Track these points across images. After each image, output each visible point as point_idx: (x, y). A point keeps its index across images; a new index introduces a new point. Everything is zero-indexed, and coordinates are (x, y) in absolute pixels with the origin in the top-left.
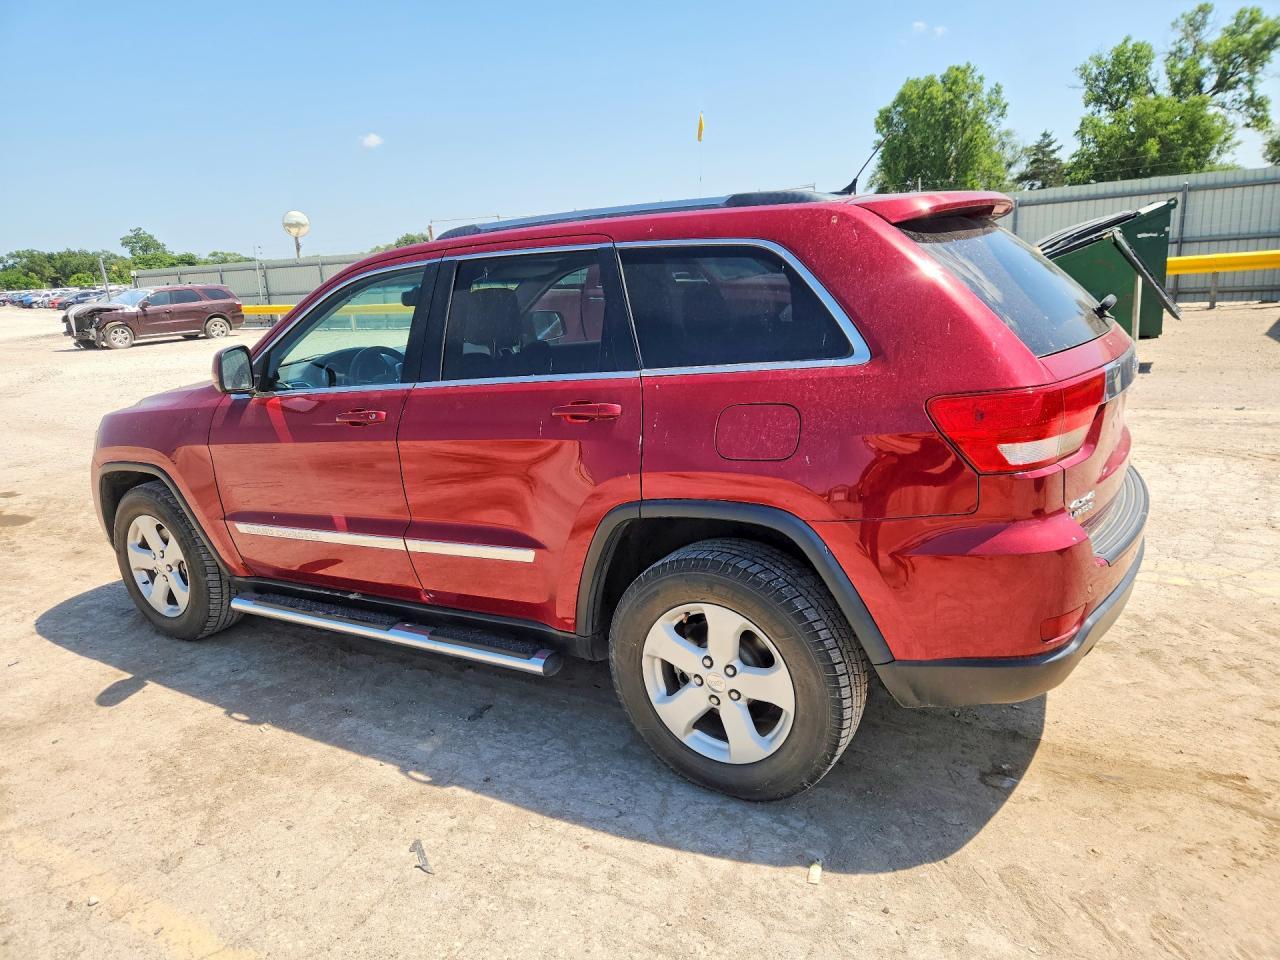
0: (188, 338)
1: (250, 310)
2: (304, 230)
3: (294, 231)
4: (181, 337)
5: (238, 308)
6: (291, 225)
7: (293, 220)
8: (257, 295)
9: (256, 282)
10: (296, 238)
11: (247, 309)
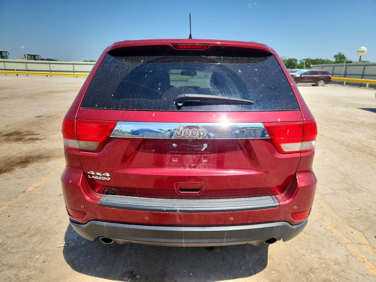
0: (313, 85)
1: (333, 79)
2: (364, 53)
3: (360, 54)
4: (311, 85)
5: (330, 78)
6: (360, 52)
7: (362, 50)
8: (341, 74)
9: (342, 70)
10: (360, 56)
11: (333, 78)
